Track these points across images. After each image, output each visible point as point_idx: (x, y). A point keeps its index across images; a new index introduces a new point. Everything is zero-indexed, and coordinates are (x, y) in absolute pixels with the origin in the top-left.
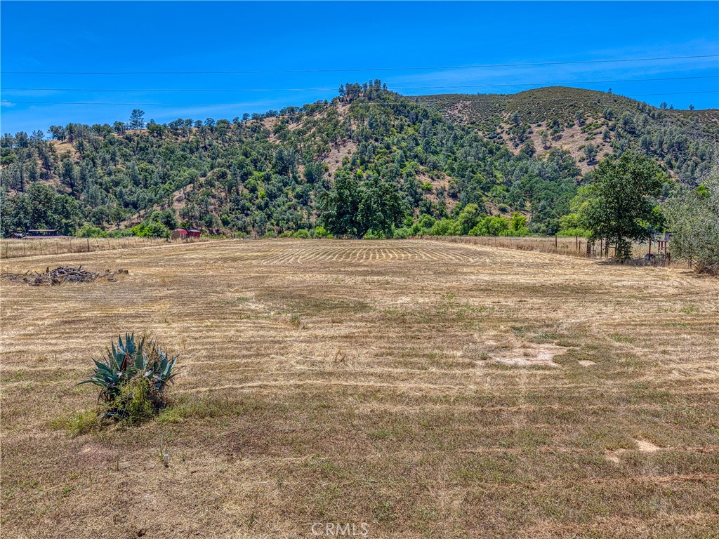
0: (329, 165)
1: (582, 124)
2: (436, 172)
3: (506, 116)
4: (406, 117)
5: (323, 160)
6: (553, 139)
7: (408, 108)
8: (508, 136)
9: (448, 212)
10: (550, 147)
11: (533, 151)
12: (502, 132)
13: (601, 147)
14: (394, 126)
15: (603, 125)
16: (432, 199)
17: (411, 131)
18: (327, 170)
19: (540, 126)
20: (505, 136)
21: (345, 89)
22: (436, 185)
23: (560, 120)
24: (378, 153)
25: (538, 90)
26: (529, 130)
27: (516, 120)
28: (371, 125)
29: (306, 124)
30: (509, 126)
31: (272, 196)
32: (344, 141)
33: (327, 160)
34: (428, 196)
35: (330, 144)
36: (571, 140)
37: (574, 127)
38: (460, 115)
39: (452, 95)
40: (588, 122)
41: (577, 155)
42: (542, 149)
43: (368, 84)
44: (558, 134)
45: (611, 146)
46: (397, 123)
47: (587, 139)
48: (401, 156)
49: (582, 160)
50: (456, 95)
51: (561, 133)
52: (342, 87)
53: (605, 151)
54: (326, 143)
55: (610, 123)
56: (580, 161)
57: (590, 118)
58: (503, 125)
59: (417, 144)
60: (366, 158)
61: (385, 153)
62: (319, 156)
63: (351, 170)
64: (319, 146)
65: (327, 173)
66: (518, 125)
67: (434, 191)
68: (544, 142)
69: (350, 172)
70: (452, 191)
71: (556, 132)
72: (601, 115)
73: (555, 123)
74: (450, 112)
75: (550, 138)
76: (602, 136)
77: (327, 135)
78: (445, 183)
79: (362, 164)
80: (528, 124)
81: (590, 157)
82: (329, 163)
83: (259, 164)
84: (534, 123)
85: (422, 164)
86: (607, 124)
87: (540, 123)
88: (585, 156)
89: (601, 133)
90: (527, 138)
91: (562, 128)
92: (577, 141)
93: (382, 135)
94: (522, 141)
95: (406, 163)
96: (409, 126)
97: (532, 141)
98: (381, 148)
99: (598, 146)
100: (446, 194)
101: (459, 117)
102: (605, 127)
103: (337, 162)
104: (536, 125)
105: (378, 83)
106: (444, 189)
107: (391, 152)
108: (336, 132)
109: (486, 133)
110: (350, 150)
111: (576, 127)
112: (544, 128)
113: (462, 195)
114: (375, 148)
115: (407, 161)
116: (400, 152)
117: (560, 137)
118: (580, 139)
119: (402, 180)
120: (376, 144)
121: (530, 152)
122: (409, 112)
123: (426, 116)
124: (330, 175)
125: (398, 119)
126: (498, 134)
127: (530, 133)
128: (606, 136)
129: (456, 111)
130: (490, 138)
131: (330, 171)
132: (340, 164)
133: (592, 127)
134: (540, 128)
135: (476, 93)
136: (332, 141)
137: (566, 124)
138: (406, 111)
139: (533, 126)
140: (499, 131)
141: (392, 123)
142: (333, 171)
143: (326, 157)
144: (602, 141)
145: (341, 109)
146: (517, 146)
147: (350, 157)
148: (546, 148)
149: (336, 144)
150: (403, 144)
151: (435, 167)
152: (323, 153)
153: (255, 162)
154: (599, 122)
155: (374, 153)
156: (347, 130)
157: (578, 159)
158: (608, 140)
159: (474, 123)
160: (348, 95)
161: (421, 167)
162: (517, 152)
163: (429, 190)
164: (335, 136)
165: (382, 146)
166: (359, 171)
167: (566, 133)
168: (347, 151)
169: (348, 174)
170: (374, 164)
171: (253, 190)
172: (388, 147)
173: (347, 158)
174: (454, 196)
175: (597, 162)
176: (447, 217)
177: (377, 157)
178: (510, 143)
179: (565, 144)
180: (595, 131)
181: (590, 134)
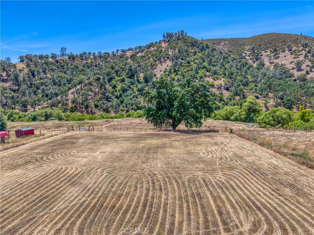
0: (157, 73)
1: (290, 50)
2: (216, 76)
3: (247, 48)
4: (197, 48)
5: (153, 70)
6: (275, 58)
7: (198, 44)
8: (249, 58)
9: (225, 98)
10: (273, 63)
11: (263, 65)
12: (246, 56)
13: (303, 62)
14: (191, 52)
15: (302, 50)
17: (200, 54)
18: (155, 76)
19: (266, 52)
20: (247, 58)
21: (166, 35)
22: (217, 83)
23: (278, 49)
24: (184, 66)
25: (263, 35)
26: (260, 54)
27: (253, 49)
28: (179, 51)
29: (146, 53)
30: (249, 53)
31: (124, 90)
32: (165, 60)
33: (155, 70)
34: (213, 89)
35: (158, 62)
36: (285, 58)
37: (285, 52)
38: (223, 48)
39: (218, 39)
40: (293, 49)
41: (289, 66)
42: (269, 63)
43: (177, 33)
44: (277, 56)
45: (310, 61)
46: (192, 51)
47: (295, 58)
48: (196, 67)
49: (293, 69)
50: (220, 39)
51: (279, 55)
52: (164, 34)
53: (306, 64)
54: (155, 61)
55: (307, 49)
56: (292, 69)
57: (295, 47)
58: (246, 52)
59: (204, 61)
60: (177, 69)
61: (187, 66)
62: (151, 68)
63: (168, 75)
64: (151, 63)
65: (155, 77)
66: (254, 52)
67: (216, 86)
68: (270, 60)
69: (168, 76)
70: (226, 86)
71: (276, 54)
72: (300, 45)
73: (275, 50)
74: (218, 47)
75: (273, 58)
76: (303, 56)
77: (156, 57)
78: (221, 82)
79: (174, 72)
80: (260, 51)
81: (298, 67)
82: (156, 72)
83: (119, 73)
84: (263, 51)
85: (207, 71)
86: (305, 50)
87: (266, 50)
88: (295, 66)
89: (302, 54)
90: (260, 58)
91: (279, 52)
92: (288, 59)
93: (185, 57)
94: (257, 60)
95: (199, 71)
96: (199, 52)
97: (263, 60)
98: (185, 63)
100: (222, 88)
102: (304, 51)
103: (161, 71)
104: (264, 51)
105: (182, 32)
106: (221, 85)
107: (190, 66)
108: (161, 55)
109: (237, 56)
110: (168, 65)
111: (287, 52)
112: (268, 53)
113: (233, 89)
114: (181, 63)
115: (199, 70)
116: (196, 65)
117: (278, 57)
118: (290, 58)
119: (197, 81)
120: (182, 61)
122: (199, 45)
123: (208, 47)
124: (157, 78)
125: (193, 49)
126: (244, 57)
127: (261, 56)
128: (306, 56)
129: (221, 46)
131: (157, 76)
132: (162, 72)
133: (297, 52)
134: (267, 53)
135: (230, 38)
136: (159, 60)
137: (281, 51)
138: (197, 45)
139: (262, 52)
140: (244, 55)
141: (190, 51)
142: (158, 76)
143: (155, 69)
144: (304, 58)
145: (163, 45)
146: (254, 62)
147: (168, 68)
148: (271, 63)
149: (161, 62)
150: (197, 61)
151: (215, 73)
152: (153, 66)
153: (117, 72)
154: (300, 49)
155: (181, 66)
156: (167, 55)
158: (308, 58)
159: (231, 51)
160: (167, 38)
161: (208, 73)
162: (255, 65)
163: (213, 86)
164: (160, 58)
165: (186, 62)
166: (173, 76)
167: (282, 55)
168: (166, 65)
169: (167, 77)
170: (181, 72)
171: (114, 87)
172: (189, 63)
173: (166, 69)
174: (227, 89)
175: (302, 70)
176: (224, 101)
177: (183, 68)
178: (251, 61)
179: (282, 61)
180: (298, 54)
181: (296, 55)
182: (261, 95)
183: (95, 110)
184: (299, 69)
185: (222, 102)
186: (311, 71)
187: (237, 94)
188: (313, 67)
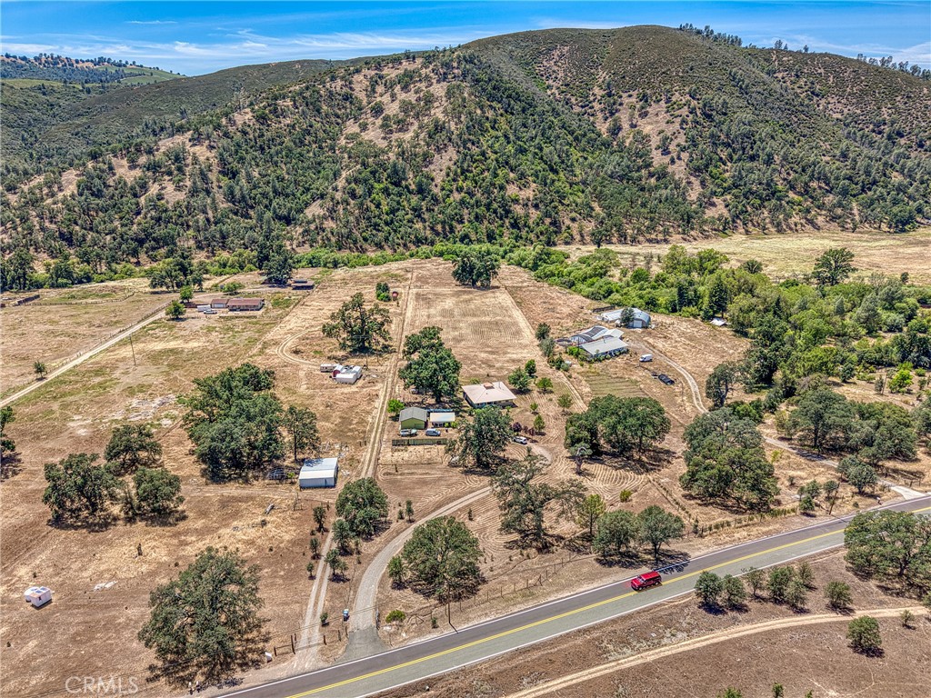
0: (434, 174)
1: (668, 100)
2: (523, 182)
3: (602, 75)
4: (499, 103)
5: (428, 167)
6: (640, 115)
8: (599, 106)
9: (530, 222)
10: (635, 126)
11: (619, 129)
12: (594, 100)
13: (677, 134)
14: (487, 119)
15: (685, 105)
16: (518, 210)
17: (503, 124)
18: (433, 180)
19: (630, 96)
20: (596, 106)
22: (524, 194)
23: (650, 92)
24: (475, 161)
26: (620, 100)
27: (609, 84)
28: (468, 127)
30: (602, 93)
32: (445, 145)
33: (432, 167)
34: (516, 206)
35: (432, 147)
36: (655, 119)
37: (660, 103)
38: (555, 68)
40: (674, 99)
41: (655, 141)
42: (628, 126)
44: (645, 110)
45: (685, 134)
46: (490, 112)
47: (668, 122)
48: (495, 166)
49: (658, 147)
51: (648, 109)
53: (678, 140)
54: (429, 146)
55: (692, 104)
56: (656, 149)
57: (677, 93)
58: (596, 90)
59: (508, 143)
60: (465, 167)
61: (481, 161)
62: (424, 161)
63: (454, 180)
64: (423, 150)
65: (434, 184)
66: (611, 92)
67: (521, 201)
68: (632, 116)
69: (453, 183)
70: (535, 202)
71: (643, 108)
72: (687, 90)
73: (644, 97)
75: (637, 114)
76: (679, 119)
77: (429, 135)
78: (528, 193)
79: (462, 174)
80: (621, 93)
81: (665, 145)
82: (434, 170)
83: (377, 175)
84: (626, 92)
85: (512, 171)
86: (690, 104)
87: (631, 92)
88: (661, 143)
89: (681, 116)
90: (617, 111)
91: (650, 102)
92: (659, 122)
93: (478, 136)
94: (611, 114)
95: (498, 173)
96: (501, 116)
97: (621, 115)
98: (478, 155)
99: (675, 133)
100: (530, 204)
101: (554, 71)
102: (686, 108)
103: (441, 170)
104: (628, 94)
106: (528, 199)
107: (486, 160)
108: (438, 137)
109: (579, 99)
110: (451, 156)
111: (662, 103)
112: (633, 100)
113: (542, 206)
114: (472, 154)
115: (499, 169)
116: (494, 158)
117: (646, 114)
118: (662, 120)
119: (495, 190)
120: (473, 148)
121: (616, 130)
122: (501, 97)
124: (436, 187)
125: (491, 109)
126: (590, 102)
127: (621, 104)
128: (684, 121)
129: (552, 62)
130: (582, 107)
131: (436, 182)
132: (444, 174)
133: (676, 107)
134: (631, 100)
136: (434, 143)
137: (654, 98)
138: (499, 95)
139: (625, 95)
140: (592, 97)
141: (487, 115)
142: (438, 181)
143: (431, 163)
144: (679, 127)
146: (606, 120)
147: (452, 165)
148: (632, 126)
149: (438, 147)
150: (497, 145)
152: (427, 158)
153: (374, 173)
154: (684, 101)
155: (472, 160)
156: (448, 133)
157: (654, 146)
158: (685, 126)
159: (568, 85)
161: (512, 175)
162: (605, 128)
163: (516, 201)
164: (437, 140)
165: (478, 152)
166: (460, 183)
167: (652, 109)
168: (448, 157)
169: (451, 186)
170: (471, 175)
171: (378, 206)
172: (483, 154)
173: (449, 166)
174: (536, 206)
175: (669, 153)
176: (529, 228)
177: (475, 165)
178: (600, 115)
179: (649, 123)
180: (677, 113)
181: (671, 115)
182: (580, 214)
183: (366, 246)
185: (526, 229)
186: (679, 159)
187: (547, 215)
188: (683, 149)
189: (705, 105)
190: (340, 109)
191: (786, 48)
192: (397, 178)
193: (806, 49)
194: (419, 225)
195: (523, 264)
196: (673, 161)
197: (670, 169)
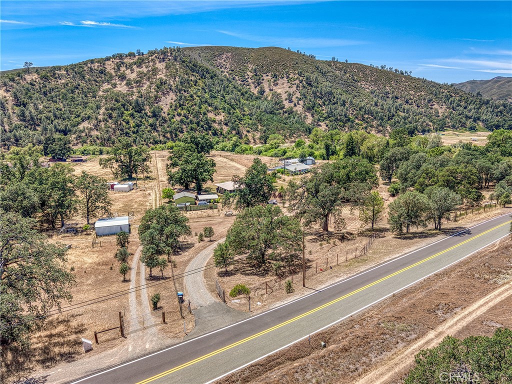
0: (162, 107)
1: (288, 77)
2: (217, 111)
3: (251, 66)
4: (197, 73)
5: (158, 103)
6: (274, 85)
7: (198, 67)
9: (224, 132)
10: (272, 90)
11: (264, 92)
12: (248, 78)
14: (192, 80)
16: (216, 126)
17: (201, 83)
18: (162, 110)
19: (267, 76)
20: (250, 81)
22: (218, 118)
23: (278, 74)
24: (187, 100)
26: (262, 78)
27: (255, 70)
30: (252, 74)
31: (138, 126)
32: (168, 92)
33: (161, 103)
34: (214, 124)
35: (160, 93)
36: (282, 86)
37: (284, 78)
38: (225, 63)
40: (290, 76)
41: (284, 96)
42: (268, 90)
45: (299, 93)
46: (193, 78)
47: (289, 87)
48: (199, 102)
49: (286, 99)
51: (278, 82)
53: (297, 95)
54: (158, 92)
55: (301, 78)
57: (292, 74)
58: (249, 73)
60: (182, 103)
61: (191, 100)
62: (156, 100)
63: (175, 110)
64: (155, 95)
65: (163, 112)
66: (257, 74)
67: (217, 122)
68: (270, 86)
70: (225, 122)
71: (275, 81)
72: (297, 72)
73: (275, 75)
74: (219, 61)
75: (272, 84)
76: (295, 86)
77: (158, 87)
78: (221, 117)
79: (180, 106)
80: (262, 74)
81: (290, 98)
82: (162, 105)
83: (126, 107)
85: (209, 106)
87: (268, 74)
88: (288, 97)
89: (296, 84)
90: (261, 83)
91: (278, 78)
92: (284, 88)
93: (188, 88)
94: (258, 85)
95: (202, 106)
96: (199, 79)
97: (264, 85)
98: (188, 97)
99: (294, 92)
100: (222, 123)
101: (224, 65)
102: (298, 80)
103: (167, 105)
106: (221, 120)
107: (194, 99)
108: (163, 87)
109: (240, 78)
110: (172, 98)
112: (269, 77)
113: (230, 124)
114: (185, 97)
115: (202, 104)
116: (198, 99)
117: (277, 84)
118: (286, 86)
119: (201, 116)
120: (186, 94)
121: (262, 92)
122: (198, 70)
124: (165, 113)
125: (193, 75)
126: (246, 79)
127: (263, 80)
128: (298, 87)
129: (223, 60)
130: (242, 81)
133: (292, 80)
134: (268, 77)
136: (161, 91)
137: (280, 76)
139: (264, 75)
141: (191, 78)
142: (165, 110)
143: (160, 101)
144: (296, 89)
145: (158, 65)
146: (256, 87)
147: (173, 102)
148: (270, 90)
149: (163, 93)
150: (199, 94)
151: (216, 108)
152: (157, 98)
153: (123, 105)
154: (296, 77)
155: (185, 100)
156: (168, 85)
157: (284, 99)
158: (298, 89)
159: (233, 71)
161: (210, 108)
162: (256, 92)
163: (214, 121)
164: (163, 89)
165: (189, 95)
166: (179, 111)
167: (280, 82)
168: (170, 98)
169: (174, 113)
170: (186, 107)
171: (128, 123)
172: (192, 96)
173: (171, 103)
174: (226, 124)
175: (293, 102)
176: (224, 135)
177: (187, 102)
178: (252, 85)
179: (279, 88)
180: (293, 83)
181: (291, 84)
182: (251, 129)
184: (291, 101)
185: (222, 136)
186: (298, 104)
187: (233, 129)
188: (300, 99)
189: (307, 79)
190: (97, 78)
191: (337, 60)
192: (139, 108)
193: (347, 61)
194: (155, 134)
195: (226, 149)
196: (295, 105)
197: (294, 109)
